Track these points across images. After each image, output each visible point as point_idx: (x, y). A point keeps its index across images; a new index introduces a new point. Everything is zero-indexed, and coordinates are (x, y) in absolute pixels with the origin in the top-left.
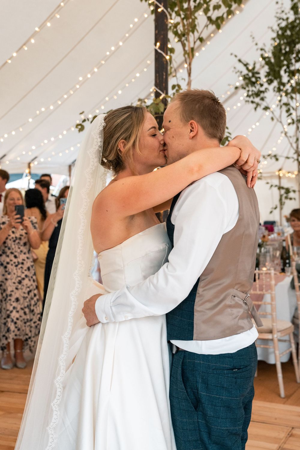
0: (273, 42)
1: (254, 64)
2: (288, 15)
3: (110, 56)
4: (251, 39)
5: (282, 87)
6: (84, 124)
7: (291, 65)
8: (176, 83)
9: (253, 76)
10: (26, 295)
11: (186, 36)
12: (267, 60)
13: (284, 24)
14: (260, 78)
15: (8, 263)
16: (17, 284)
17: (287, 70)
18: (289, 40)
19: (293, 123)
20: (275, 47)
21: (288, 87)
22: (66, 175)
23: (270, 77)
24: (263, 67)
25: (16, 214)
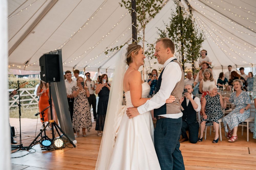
0: (170, 23)
1: (164, 31)
2: (175, 14)
3: (114, 28)
4: (163, 22)
5: (174, 39)
6: (108, 52)
7: (177, 31)
8: (139, 37)
9: (164, 35)
10: (86, 113)
11: (142, 20)
12: (169, 29)
13: (174, 17)
14: (166, 36)
15: (79, 102)
16: (83, 109)
17: (176, 33)
18: (176, 22)
19: (178, 51)
20: (171, 25)
21: (176, 39)
22: (97, 72)
23: (170, 35)
24: (167, 32)
25: (82, 85)
